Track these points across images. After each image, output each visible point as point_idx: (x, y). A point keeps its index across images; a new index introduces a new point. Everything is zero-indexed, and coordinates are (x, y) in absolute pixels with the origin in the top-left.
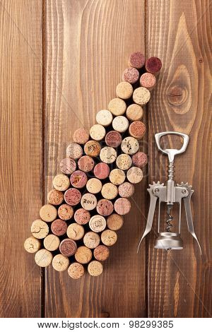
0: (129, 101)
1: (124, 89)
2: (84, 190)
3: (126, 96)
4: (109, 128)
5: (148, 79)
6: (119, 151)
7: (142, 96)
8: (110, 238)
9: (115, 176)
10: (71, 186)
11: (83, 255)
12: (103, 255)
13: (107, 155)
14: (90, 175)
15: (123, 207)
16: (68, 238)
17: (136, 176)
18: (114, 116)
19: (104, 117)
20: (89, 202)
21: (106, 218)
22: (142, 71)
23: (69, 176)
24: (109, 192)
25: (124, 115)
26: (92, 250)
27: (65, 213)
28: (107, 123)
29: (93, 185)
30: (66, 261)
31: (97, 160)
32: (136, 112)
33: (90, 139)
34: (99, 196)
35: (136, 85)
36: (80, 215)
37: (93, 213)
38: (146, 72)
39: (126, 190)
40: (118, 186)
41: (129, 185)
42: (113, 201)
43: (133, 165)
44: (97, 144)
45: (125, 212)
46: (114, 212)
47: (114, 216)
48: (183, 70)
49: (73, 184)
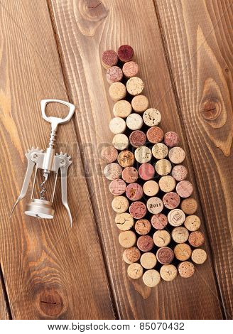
0: (128, 97)
1: (117, 90)
2: (145, 198)
3: (122, 94)
4: (127, 132)
5: (129, 68)
6: (150, 145)
7: (135, 86)
8: (194, 223)
9: (161, 167)
10: (130, 202)
11: (182, 252)
12: (199, 239)
13: (142, 154)
14: (141, 182)
15: (186, 189)
16: (159, 248)
17: (178, 155)
18: (125, 119)
19: (117, 126)
20: (155, 206)
21: (179, 207)
22: (120, 64)
23: (124, 195)
24: (166, 184)
25: (133, 111)
26: (187, 242)
27: (142, 228)
28: (123, 128)
29: (150, 188)
30: (172, 268)
31: (136, 165)
32: (140, 102)
33: (119, 151)
34: (160, 194)
35: (124, 80)
36: (157, 222)
37: (166, 211)
38: (124, 63)
39: (180, 172)
40: (170, 174)
41: (179, 167)
42: (174, 191)
43: (169, 148)
44: (127, 152)
45: (191, 192)
46: (182, 199)
47: (184, 203)
48: (211, 83)
49: (132, 199)
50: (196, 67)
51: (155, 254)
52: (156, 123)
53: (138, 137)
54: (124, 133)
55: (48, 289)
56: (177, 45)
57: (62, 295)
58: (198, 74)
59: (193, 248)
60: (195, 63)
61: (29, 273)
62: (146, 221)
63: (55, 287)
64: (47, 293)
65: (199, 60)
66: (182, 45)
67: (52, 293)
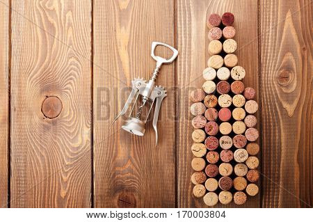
0: (223, 54)
1: (215, 46)
2: (219, 135)
3: (218, 50)
4: (216, 80)
5: (228, 31)
6: (232, 94)
7: (230, 46)
8: (254, 162)
9: (238, 114)
10: (207, 136)
11: (240, 184)
12: (255, 176)
13: (224, 100)
14: (219, 122)
15: (253, 135)
16: (222, 176)
17: (252, 106)
18: (217, 70)
19: (209, 74)
20: (226, 142)
21: (245, 148)
22: (222, 27)
23: (203, 129)
24: (238, 127)
25: (224, 66)
26: (245, 177)
27: (212, 158)
28: (214, 77)
29: (225, 128)
30: (229, 194)
31: (218, 108)
32: (231, 60)
33: (206, 94)
34: (232, 135)
35: (222, 40)
36: (225, 156)
37: (233, 149)
38: (225, 26)
39: (251, 121)
40: (243, 120)
41: (251, 117)
42: (244, 134)
43: (247, 100)
44: (213, 96)
45: (256, 138)
46: (248, 142)
47: (250, 145)
48: (289, 56)
49: (209, 133)
50: (280, 42)
51: (218, 181)
52: (240, 79)
53: (224, 86)
54: (213, 80)
55: (127, 191)
56: (269, 22)
57: (137, 197)
58: (281, 47)
59: (249, 183)
60: (280, 38)
61: (114, 175)
62: (216, 153)
63: (133, 190)
64: (125, 194)
65: (283, 37)
66: (273, 22)
67: (129, 194)
